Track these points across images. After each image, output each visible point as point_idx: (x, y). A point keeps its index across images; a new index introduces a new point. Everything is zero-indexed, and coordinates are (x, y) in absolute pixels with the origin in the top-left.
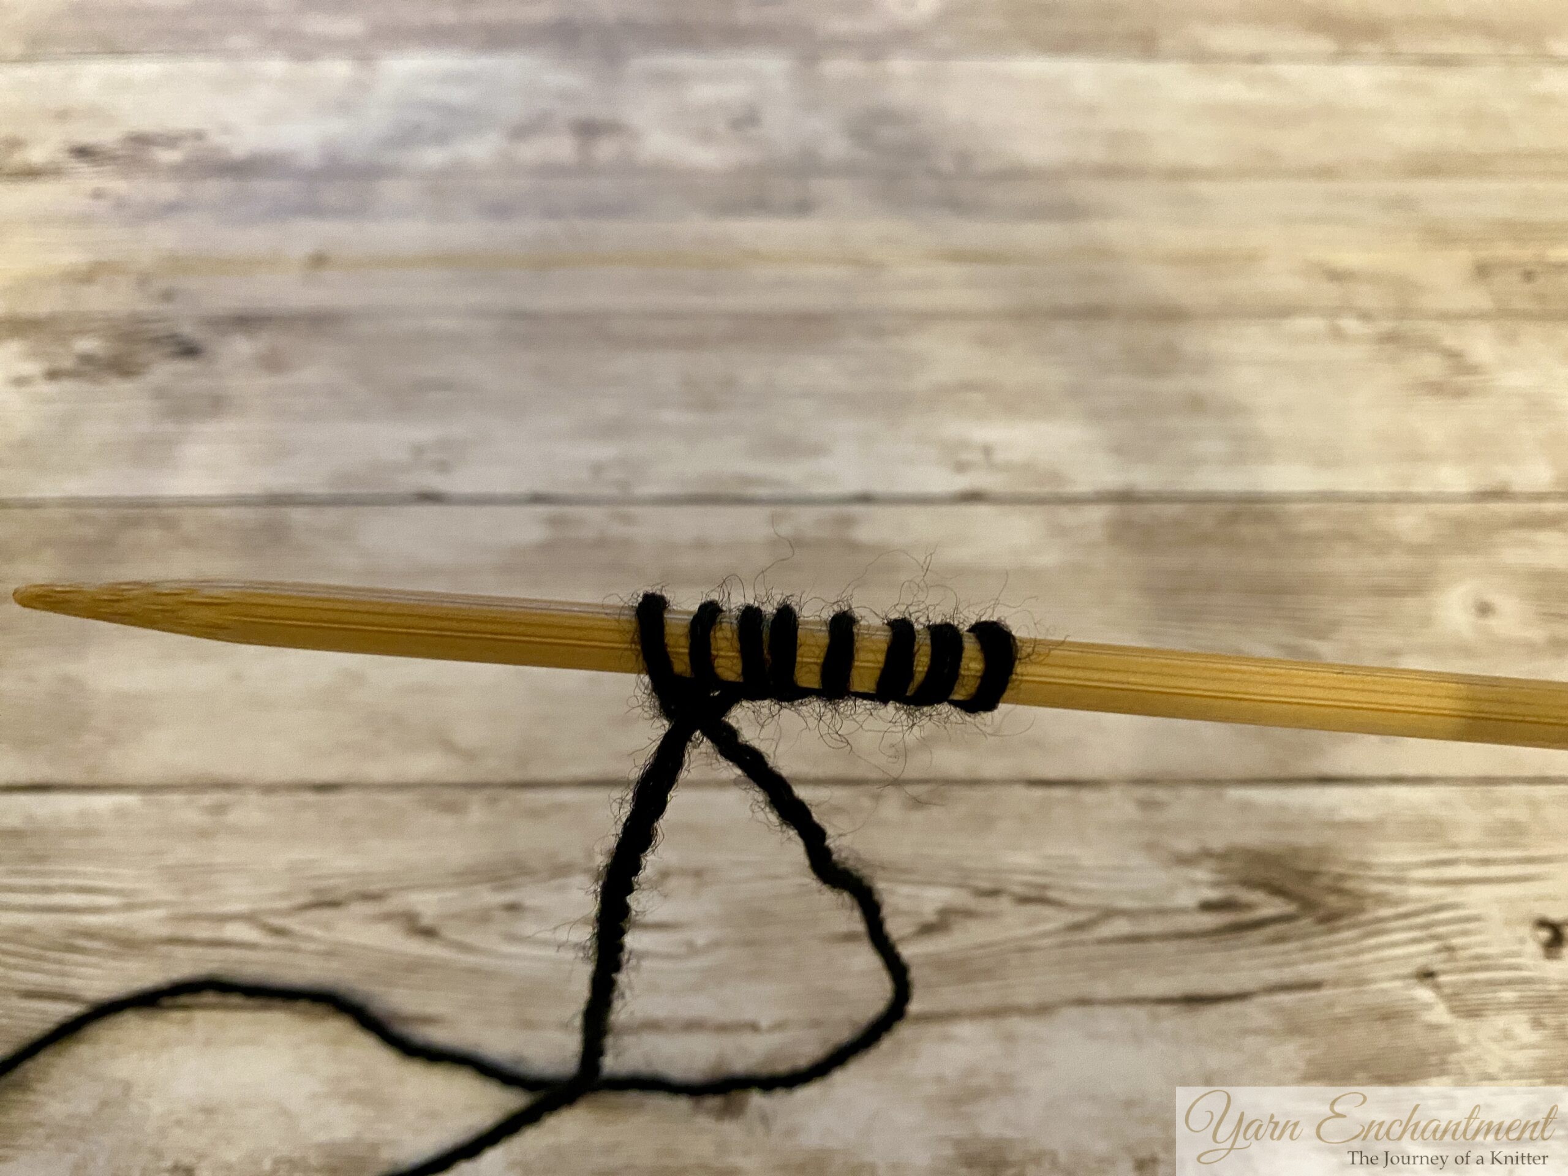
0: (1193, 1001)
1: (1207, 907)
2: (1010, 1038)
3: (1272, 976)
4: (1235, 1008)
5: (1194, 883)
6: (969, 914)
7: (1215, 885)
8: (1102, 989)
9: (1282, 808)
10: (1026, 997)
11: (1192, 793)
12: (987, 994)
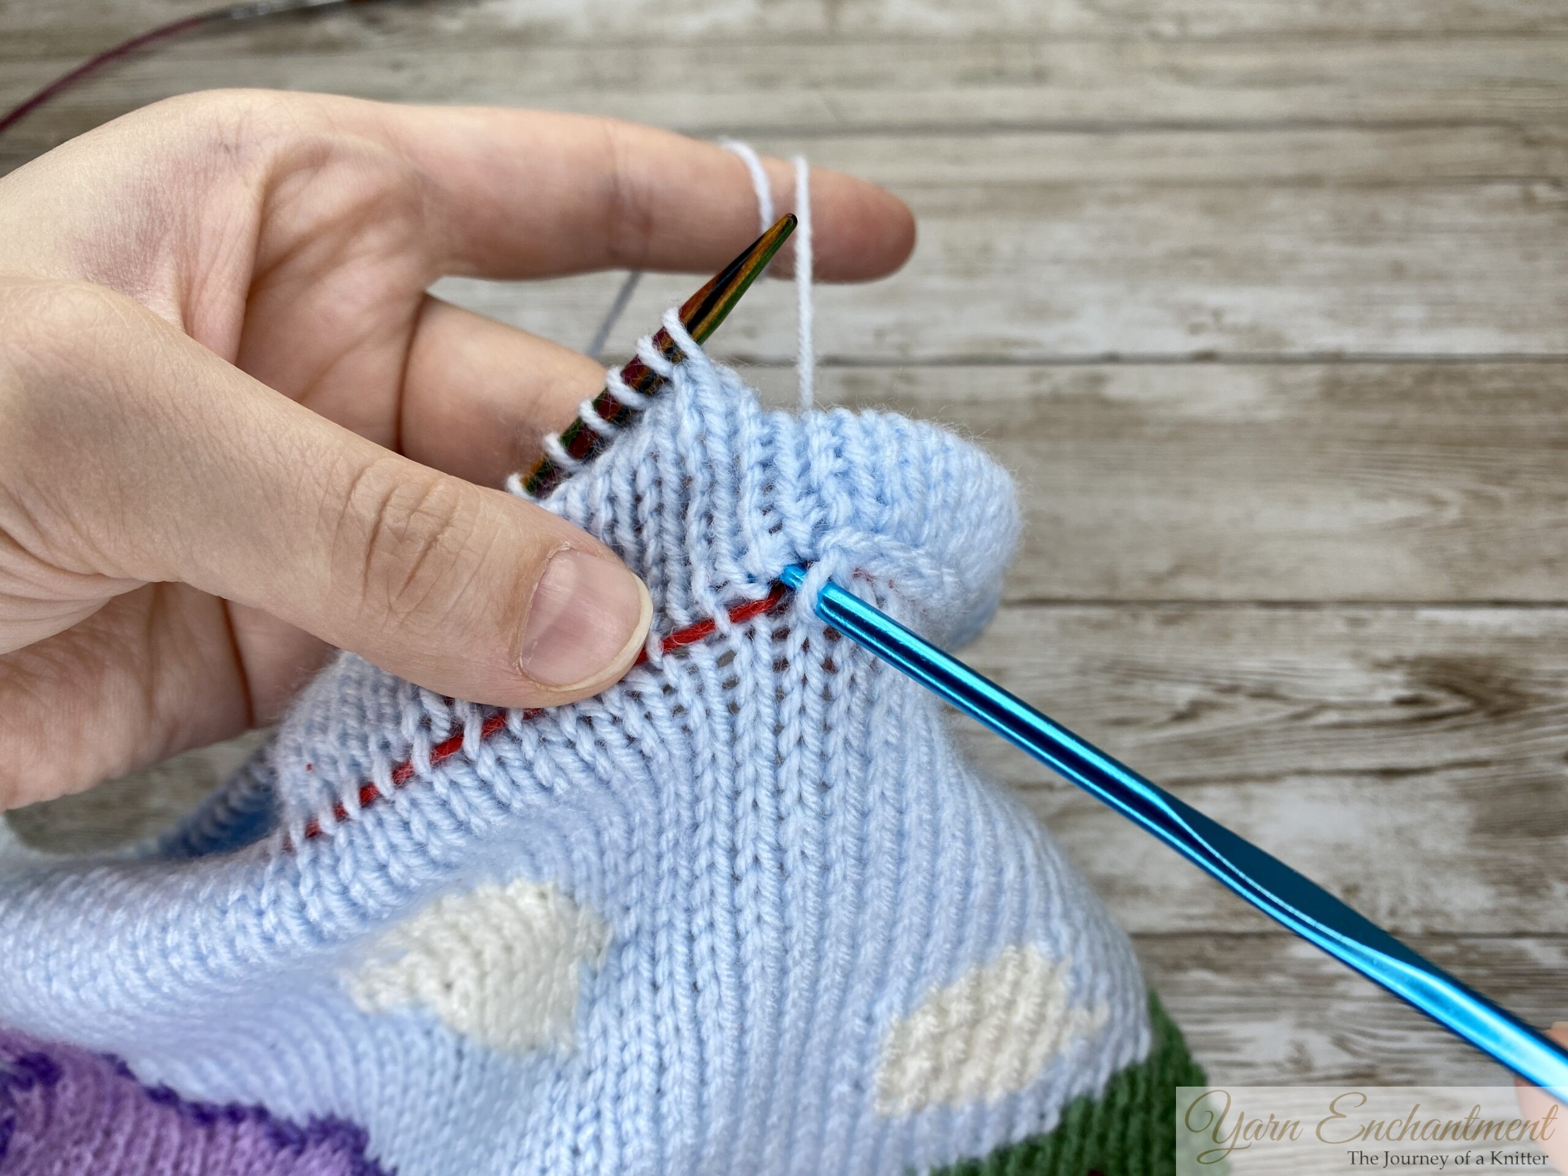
0: (1389, 774)
1: (1401, 702)
2: (1247, 799)
3: (1450, 756)
4: (1421, 780)
5: (1390, 685)
6: (1212, 706)
7: (1408, 685)
8: (1318, 763)
9: (1462, 625)
10: (1260, 768)
11: (1390, 613)
12: (1229, 766)
